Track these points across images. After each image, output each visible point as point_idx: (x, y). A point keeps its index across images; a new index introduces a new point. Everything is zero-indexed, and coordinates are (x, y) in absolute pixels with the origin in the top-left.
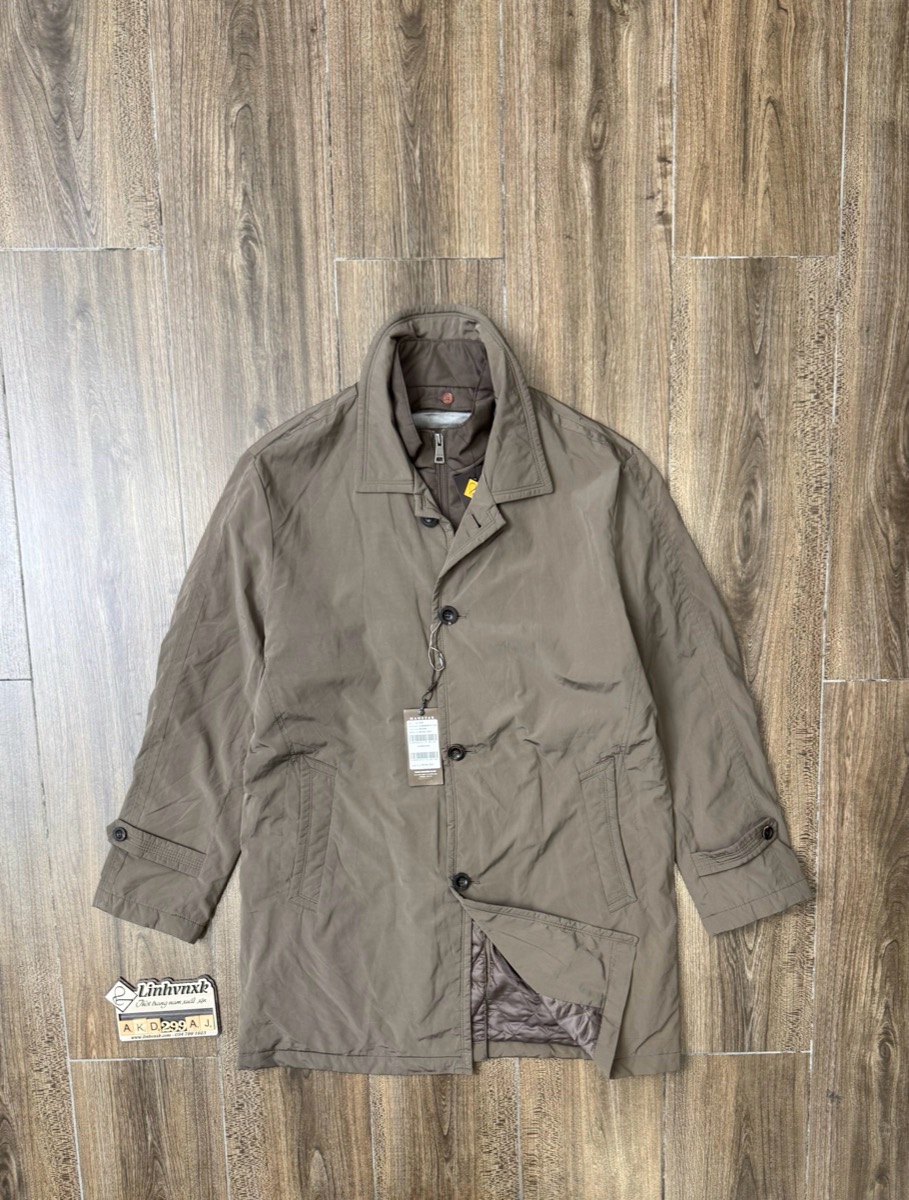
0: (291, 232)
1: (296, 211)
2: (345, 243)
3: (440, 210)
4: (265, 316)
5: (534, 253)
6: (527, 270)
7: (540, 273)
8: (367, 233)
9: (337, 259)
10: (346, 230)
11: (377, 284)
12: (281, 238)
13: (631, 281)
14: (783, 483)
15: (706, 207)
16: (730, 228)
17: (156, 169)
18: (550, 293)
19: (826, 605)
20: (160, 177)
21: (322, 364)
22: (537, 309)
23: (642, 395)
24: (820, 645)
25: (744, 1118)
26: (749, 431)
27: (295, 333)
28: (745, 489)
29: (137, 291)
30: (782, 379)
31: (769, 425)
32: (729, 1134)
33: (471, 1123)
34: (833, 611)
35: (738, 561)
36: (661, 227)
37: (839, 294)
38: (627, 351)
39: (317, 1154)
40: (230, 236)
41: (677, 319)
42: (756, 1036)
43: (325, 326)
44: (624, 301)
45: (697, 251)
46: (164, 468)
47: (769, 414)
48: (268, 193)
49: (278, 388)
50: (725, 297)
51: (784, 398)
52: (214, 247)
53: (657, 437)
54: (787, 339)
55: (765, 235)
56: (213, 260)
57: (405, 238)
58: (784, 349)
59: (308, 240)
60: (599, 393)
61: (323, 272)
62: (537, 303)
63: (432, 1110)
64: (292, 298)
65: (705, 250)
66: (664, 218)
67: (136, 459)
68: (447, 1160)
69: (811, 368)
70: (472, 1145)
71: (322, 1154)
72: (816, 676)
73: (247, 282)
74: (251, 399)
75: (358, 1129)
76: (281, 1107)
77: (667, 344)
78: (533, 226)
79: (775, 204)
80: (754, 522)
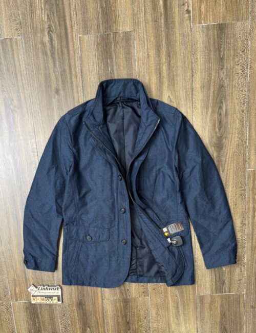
0: (63, 28)
1: (65, 20)
2: (81, 30)
3: (112, 15)
4: (57, 57)
5: (144, 28)
6: (142, 34)
7: (147, 35)
8: (88, 26)
9: (79, 36)
10: (81, 25)
11: (92, 43)
12: (60, 30)
13: (177, 35)
14: (232, 103)
15: (203, 6)
16: (211, 13)
17: (18, 10)
18: (150, 41)
19: (247, 144)
20: (20, 12)
21: (76, 72)
22: (146, 47)
23: (183, 74)
24: (246, 157)
25: (223, 315)
26: (220, 85)
27: (67, 62)
28: (219, 105)
29: (15, 53)
30: (230, 66)
31: (226, 82)
32: (219, 320)
33: (136, 318)
34: (250, 146)
35: (217, 130)
36: (187, 15)
37: (250, 34)
38: (177, 60)
39: (88, 329)
40: (44, 31)
41: (194, 47)
42: (227, 288)
43: (76, 59)
44: (176, 42)
45: (200, 23)
46: (28, 111)
47: (226, 78)
48: (55, 15)
49: (62, 81)
50: (210, 38)
51: (231, 72)
52: (39, 35)
53: (189, 89)
54: (232, 52)
55: (223, 15)
56: (39, 39)
57: (101, 26)
58: (231, 56)
59: (69, 30)
60: (168, 75)
61: (75, 41)
62: (146, 45)
63: (124, 314)
64: (65, 50)
65: (203, 22)
66: (188, 12)
67: (18, 109)
68: (129, 330)
69: (240, 61)
70: (136, 325)
71: (90, 328)
72: (244, 168)
73: (50, 46)
74: (54, 86)
75: (100, 321)
76: (76, 314)
77: (191, 56)
78: (144, 18)
79: (226, 3)
80: (222, 117)
